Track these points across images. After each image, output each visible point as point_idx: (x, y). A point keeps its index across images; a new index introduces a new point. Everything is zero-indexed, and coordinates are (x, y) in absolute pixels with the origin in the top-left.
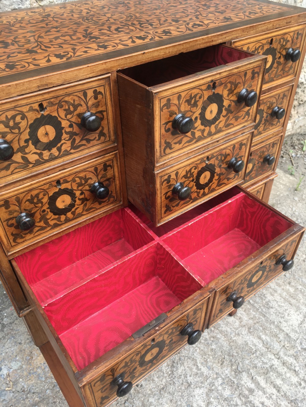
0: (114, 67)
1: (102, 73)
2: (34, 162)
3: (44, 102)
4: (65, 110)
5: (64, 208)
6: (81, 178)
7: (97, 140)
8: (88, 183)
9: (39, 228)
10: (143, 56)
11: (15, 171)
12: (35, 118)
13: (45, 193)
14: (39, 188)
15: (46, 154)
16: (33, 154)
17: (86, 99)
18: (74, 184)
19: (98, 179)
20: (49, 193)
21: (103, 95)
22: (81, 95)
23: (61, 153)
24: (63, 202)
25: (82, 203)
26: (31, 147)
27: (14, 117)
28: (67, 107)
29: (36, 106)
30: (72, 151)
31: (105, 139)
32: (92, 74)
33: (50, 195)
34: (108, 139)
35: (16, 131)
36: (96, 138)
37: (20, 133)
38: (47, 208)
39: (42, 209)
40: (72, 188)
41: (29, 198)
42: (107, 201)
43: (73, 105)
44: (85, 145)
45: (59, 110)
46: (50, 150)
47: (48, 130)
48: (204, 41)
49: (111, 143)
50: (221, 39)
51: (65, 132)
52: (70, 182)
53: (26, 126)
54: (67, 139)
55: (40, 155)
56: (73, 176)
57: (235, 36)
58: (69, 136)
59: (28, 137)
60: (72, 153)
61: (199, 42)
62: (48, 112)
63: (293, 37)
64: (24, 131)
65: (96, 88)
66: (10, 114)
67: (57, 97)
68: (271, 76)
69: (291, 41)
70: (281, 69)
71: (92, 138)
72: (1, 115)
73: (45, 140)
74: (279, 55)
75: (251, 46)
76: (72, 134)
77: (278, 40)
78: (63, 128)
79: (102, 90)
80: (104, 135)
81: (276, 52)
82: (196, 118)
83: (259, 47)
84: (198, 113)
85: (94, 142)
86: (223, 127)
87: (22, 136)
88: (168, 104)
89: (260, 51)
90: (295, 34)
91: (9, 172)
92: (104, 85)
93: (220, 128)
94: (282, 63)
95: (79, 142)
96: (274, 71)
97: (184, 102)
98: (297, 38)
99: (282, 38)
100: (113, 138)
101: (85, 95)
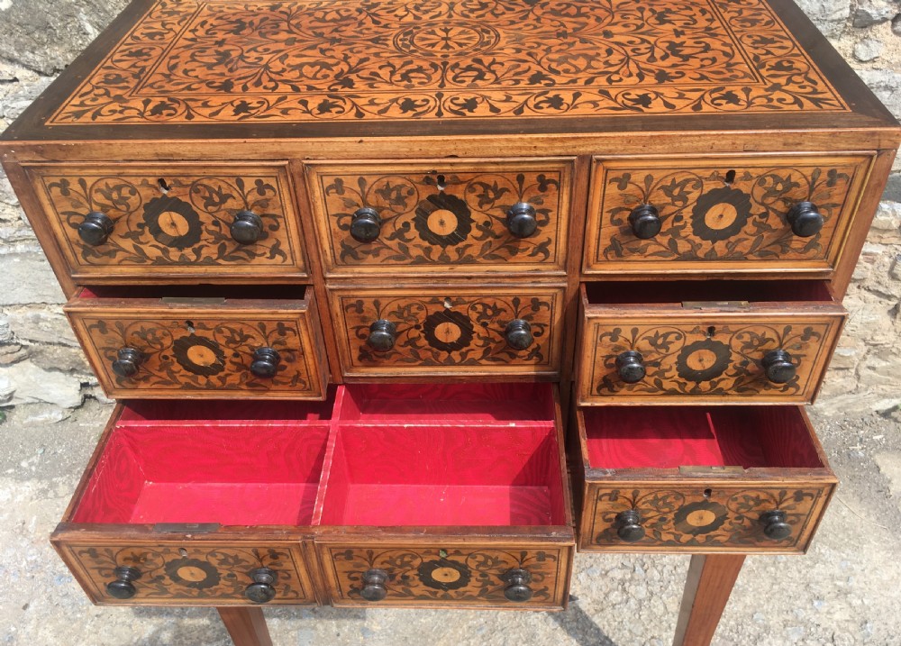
0: (294, 152)
1: (272, 157)
2: (155, 259)
3: (168, 178)
4: (204, 198)
7: (268, 258)
10: (359, 145)
11: (124, 262)
12: (153, 196)
15: (174, 254)
16: (152, 246)
17: (242, 190)
21: (274, 191)
22: (232, 181)
23: (201, 259)
26: (148, 236)
27: (118, 188)
28: (207, 194)
29: (152, 181)
30: (221, 261)
31: (284, 261)
32: (255, 155)
34: (289, 261)
35: (123, 207)
36: (265, 253)
37: (130, 213)
40: (216, 340)
43: (219, 194)
44: (245, 259)
45: (193, 195)
46: (181, 249)
47: (174, 219)
48: (510, 145)
49: (297, 270)
50: (562, 147)
51: (206, 230)
53: (138, 204)
54: (211, 241)
55: (165, 251)
57: (605, 148)
58: (213, 237)
59: (143, 221)
60: (220, 264)
61: (495, 144)
62: (174, 194)
63: (814, 180)
64: (136, 210)
65: (262, 179)
66: (112, 182)
67: (188, 176)
68: (737, 249)
69: (807, 186)
70: (773, 240)
71: (258, 252)
72: (98, 180)
73: (170, 232)
74: (763, 210)
75: (657, 175)
76: (219, 237)
77: (754, 176)
78: (202, 223)
79: (273, 182)
80: (281, 253)
81: (751, 200)
82: (406, 225)
83: (687, 181)
84: (409, 217)
85: (263, 260)
86: (479, 256)
87: (132, 217)
88: (338, 186)
89: (692, 190)
90: (820, 173)
91: (115, 261)
92: (276, 177)
93: (470, 255)
94: (773, 227)
95: (233, 252)
96: (746, 239)
97: (372, 192)
98: (831, 183)
99: (771, 176)
100: (300, 262)
101: (240, 184)
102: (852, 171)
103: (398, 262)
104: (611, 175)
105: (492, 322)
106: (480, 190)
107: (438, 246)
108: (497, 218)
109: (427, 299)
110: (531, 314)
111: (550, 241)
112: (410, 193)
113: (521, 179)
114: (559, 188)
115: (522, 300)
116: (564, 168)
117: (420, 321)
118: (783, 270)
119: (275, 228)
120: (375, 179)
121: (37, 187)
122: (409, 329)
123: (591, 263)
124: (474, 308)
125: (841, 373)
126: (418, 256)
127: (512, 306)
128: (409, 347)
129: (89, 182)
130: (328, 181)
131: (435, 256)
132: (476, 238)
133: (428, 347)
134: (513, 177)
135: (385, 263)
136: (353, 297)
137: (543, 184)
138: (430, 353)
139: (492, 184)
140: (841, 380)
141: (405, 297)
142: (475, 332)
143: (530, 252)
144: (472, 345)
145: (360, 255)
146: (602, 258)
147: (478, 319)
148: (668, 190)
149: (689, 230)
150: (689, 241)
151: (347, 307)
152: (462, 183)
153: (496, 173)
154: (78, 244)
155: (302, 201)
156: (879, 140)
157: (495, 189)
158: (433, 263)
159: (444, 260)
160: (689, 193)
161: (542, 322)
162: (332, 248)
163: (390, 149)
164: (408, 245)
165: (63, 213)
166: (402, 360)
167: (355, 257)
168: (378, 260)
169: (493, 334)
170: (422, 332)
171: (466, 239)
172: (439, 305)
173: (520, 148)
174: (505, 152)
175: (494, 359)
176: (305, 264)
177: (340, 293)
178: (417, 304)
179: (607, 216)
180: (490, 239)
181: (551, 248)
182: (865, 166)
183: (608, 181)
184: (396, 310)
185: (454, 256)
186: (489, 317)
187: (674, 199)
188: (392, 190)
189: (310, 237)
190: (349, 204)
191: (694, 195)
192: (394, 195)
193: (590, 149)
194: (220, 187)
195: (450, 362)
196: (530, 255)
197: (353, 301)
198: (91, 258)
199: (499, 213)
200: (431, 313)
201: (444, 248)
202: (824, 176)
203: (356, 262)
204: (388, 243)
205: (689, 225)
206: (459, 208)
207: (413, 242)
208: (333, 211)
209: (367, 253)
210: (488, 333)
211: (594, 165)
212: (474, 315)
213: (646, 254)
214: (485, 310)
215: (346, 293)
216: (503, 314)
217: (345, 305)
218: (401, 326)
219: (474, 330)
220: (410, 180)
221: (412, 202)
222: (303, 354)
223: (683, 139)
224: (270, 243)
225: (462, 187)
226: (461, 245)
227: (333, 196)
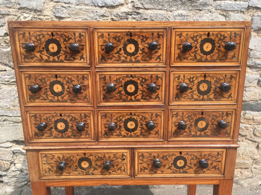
0: (91, 25)
1: (85, 26)
2: (45, 60)
3: (54, 32)
4: (64, 39)
5: (57, 92)
6: (69, 78)
7: (79, 60)
8: (72, 83)
9: (43, 98)
10: (109, 23)
11: (36, 61)
12: (49, 38)
13: (49, 79)
14: (46, 75)
15: (51, 58)
16: (45, 55)
17: (75, 36)
18: (64, 80)
19: (78, 83)
20: (51, 80)
21: (84, 37)
22: (72, 34)
23: (59, 60)
24: (57, 88)
25: (68, 94)
26: (45, 52)
27: (39, 35)
28: (65, 38)
29: (50, 33)
30: (65, 61)
31: (84, 61)
33: (51, 81)
34: (85, 61)
35: (39, 42)
36: (78, 58)
37: (41, 44)
38: (49, 88)
39: (46, 88)
40: (63, 82)
41: (40, 78)
42: (83, 100)
43: (68, 38)
44: (72, 60)
45: (61, 38)
46: (53, 57)
47: (54, 46)
48: (150, 24)
49: (87, 64)
50: (164, 25)
51: (63, 50)
52: (62, 78)
53: (44, 41)
54: (63, 54)
55: (49, 57)
56: (65, 76)
57: (175, 25)
58: (64, 52)
59: (44, 47)
60: (65, 62)
61: (146, 23)
62: (55, 38)
63: (231, 36)
64: (43, 43)
65: (81, 33)
66: (38, 33)
67: (60, 32)
68: (213, 58)
69: (229, 38)
70: (223, 55)
71: (77, 58)
72: (34, 33)
73: (52, 51)
74: (219, 45)
75: (189, 33)
76: (66, 52)
77: (215, 34)
78: (62, 48)
79: (84, 34)
80: (83, 58)
81: (215, 42)
82: (120, 49)
83: (197, 35)
84: (121, 46)
85: (78, 61)
86: (140, 60)
87: (41, 45)
88: (102, 36)
89: (199, 38)
90: (232, 33)
91: (33, 61)
92: (85, 32)
93: (139, 60)
94: (222, 51)
95: (69, 58)
96: (215, 55)
97: (112, 38)
98: (235, 37)
99: (219, 34)
100: (88, 62)
101: (75, 34)
102: (240, 33)
103: (117, 62)
104: (177, 33)
105: (144, 84)
106: (141, 37)
107: (129, 56)
108: (146, 47)
109: (125, 76)
110: (156, 82)
111: (161, 55)
112: (122, 38)
113: (153, 34)
114: (163, 37)
115: (153, 76)
116: (164, 31)
117: (123, 84)
118: (227, 65)
119: (82, 49)
120: (113, 34)
121: (16, 35)
122: (119, 87)
123: (173, 63)
124: (139, 79)
125: (246, 170)
126: (123, 60)
127: (150, 78)
128: (119, 94)
129: (32, 33)
130: (100, 34)
131: (128, 60)
132: (140, 54)
133: (125, 94)
134: (150, 34)
135: (113, 62)
136: (103, 75)
137: (159, 36)
138: (125, 97)
139: (145, 36)
140: (247, 172)
141: (118, 75)
142: (139, 88)
143: (155, 59)
144: (138, 94)
145: (107, 59)
146: (176, 61)
147: (140, 83)
148: (192, 38)
149: (199, 52)
150: (199, 55)
151: (101, 78)
152: (136, 35)
153: (146, 32)
154: (23, 54)
155: (92, 41)
156: (246, 24)
157: (145, 37)
158: (128, 62)
159: (131, 61)
160: (198, 39)
161: (159, 84)
162: (99, 57)
163: (118, 24)
164: (121, 56)
165: (21, 44)
166: (116, 99)
167: (105, 60)
168: (111, 61)
169: (145, 89)
170: (123, 88)
171: (137, 54)
172: (129, 78)
173: (152, 25)
174: (148, 26)
175: (145, 99)
176: (90, 62)
177: (99, 73)
178: (122, 77)
179: (176, 46)
180: (144, 54)
181: (161, 57)
182: (243, 31)
183: (176, 35)
184: (116, 80)
185: (134, 60)
186: (143, 83)
187: (195, 41)
188: (117, 37)
189: (92, 53)
190: (105, 42)
191: (200, 40)
192: (117, 39)
193: (171, 25)
194: (69, 36)
195: (131, 100)
196: (155, 60)
197: (103, 76)
198: (26, 60)
199: (146, 45)
200: (126, 81)
201: (131, 57)
202: (233, 34)
203: (105, 62)
204: (115, 55)
205: (199, 50)
206: (136, 44)
207: (122, 55)
208: (100, 44)
209: (108, 59)
210: (143, 88)
211: (172, 30)
212: (139, 82)
213: (188, 59)
214: (142, 80)
215: (101, 73)
216: (147, 81)
217: (101, 77)
218: (117, 86)
219: (139, 87)
220: (122, 34)
221: (122, 41)
222: (88, 87)
223: (195, 23)
224: (80, 55)
225: (137, 37)
226: (136, 56)
227: (101, 39)
